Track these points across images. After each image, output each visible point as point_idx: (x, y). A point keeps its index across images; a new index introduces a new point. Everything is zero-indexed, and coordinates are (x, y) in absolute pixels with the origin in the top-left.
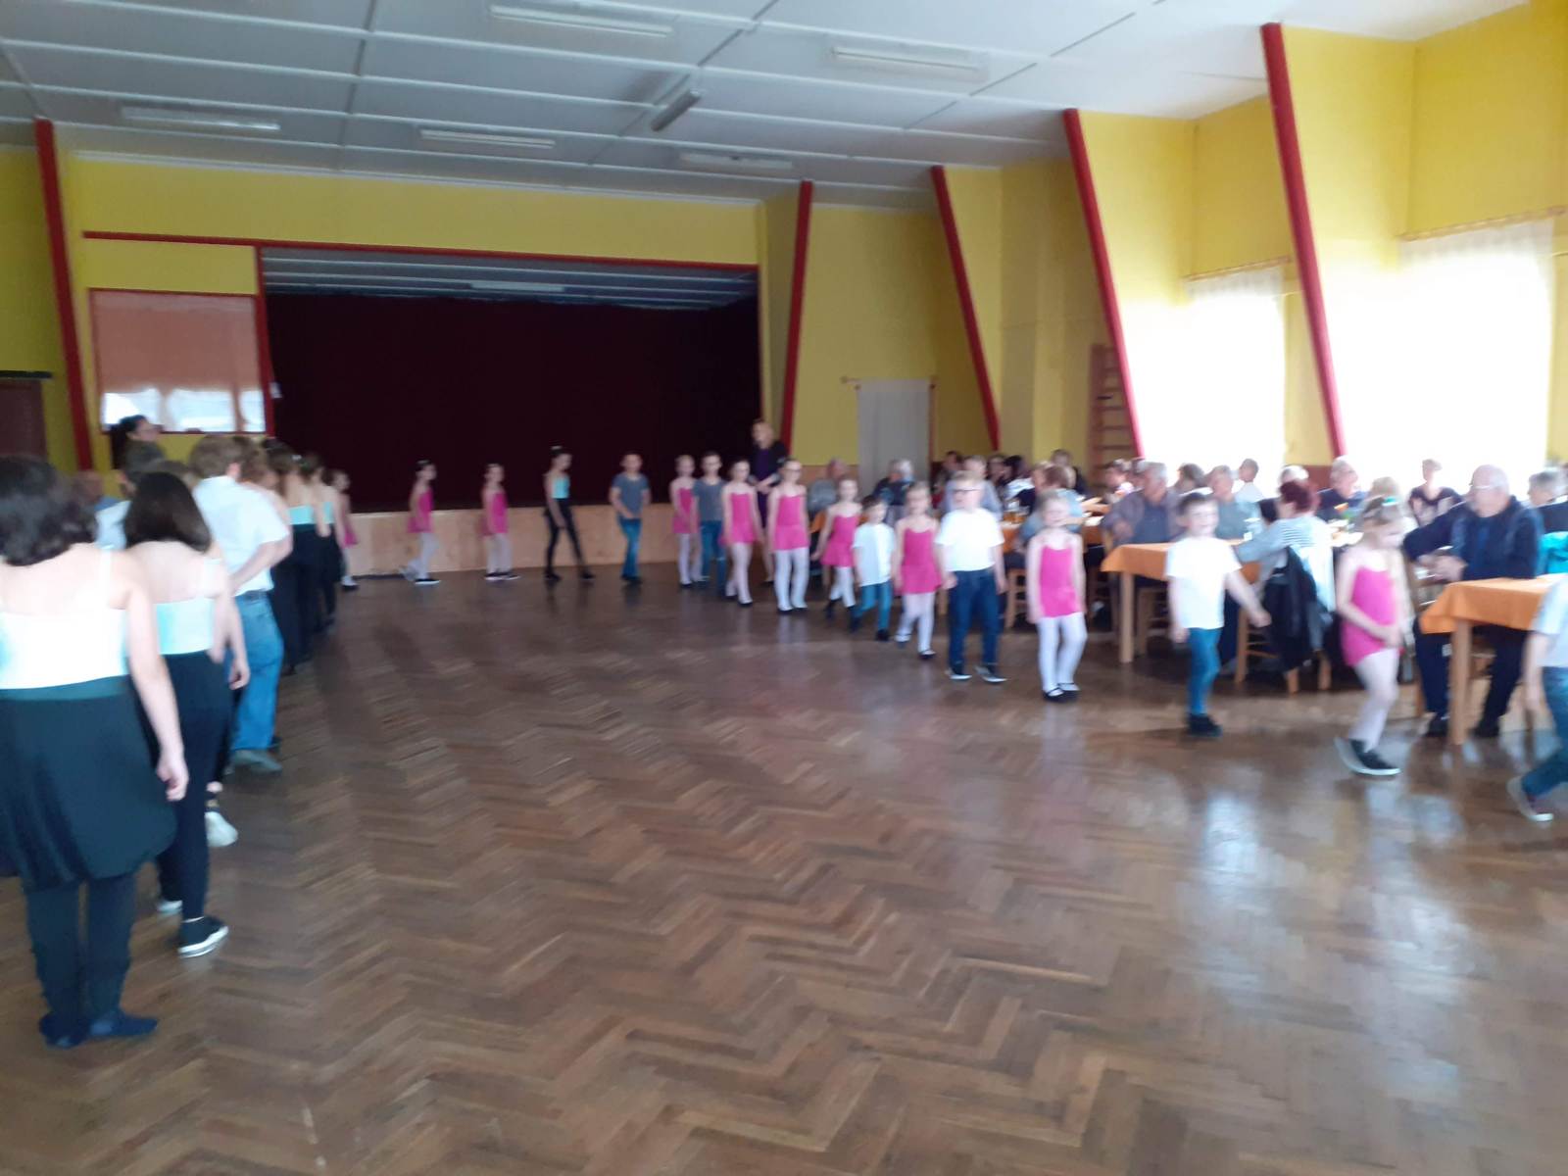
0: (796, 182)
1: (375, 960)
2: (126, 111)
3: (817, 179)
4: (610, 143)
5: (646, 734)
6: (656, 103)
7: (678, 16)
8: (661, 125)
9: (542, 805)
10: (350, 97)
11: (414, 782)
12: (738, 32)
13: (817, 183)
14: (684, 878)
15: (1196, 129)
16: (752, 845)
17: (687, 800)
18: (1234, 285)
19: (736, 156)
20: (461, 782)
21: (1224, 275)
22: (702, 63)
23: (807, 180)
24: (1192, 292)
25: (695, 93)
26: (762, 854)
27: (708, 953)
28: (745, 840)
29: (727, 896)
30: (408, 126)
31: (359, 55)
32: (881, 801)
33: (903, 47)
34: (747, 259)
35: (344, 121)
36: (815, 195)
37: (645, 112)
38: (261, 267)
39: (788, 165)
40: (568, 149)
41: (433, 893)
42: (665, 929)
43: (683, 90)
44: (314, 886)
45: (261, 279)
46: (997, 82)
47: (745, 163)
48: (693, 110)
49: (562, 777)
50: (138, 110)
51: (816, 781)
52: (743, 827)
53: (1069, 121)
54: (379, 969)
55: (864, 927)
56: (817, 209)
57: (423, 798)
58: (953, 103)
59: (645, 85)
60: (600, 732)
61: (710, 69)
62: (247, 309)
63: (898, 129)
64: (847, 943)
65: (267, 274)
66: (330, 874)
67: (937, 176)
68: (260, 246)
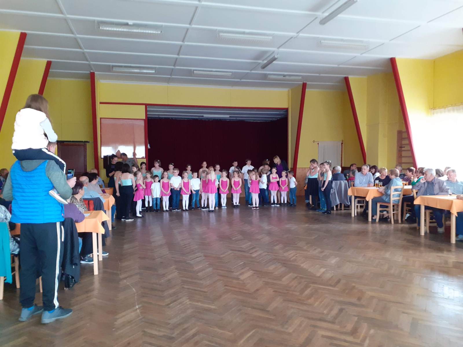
0: (302, 83)
1: (194, 335)
2: (114, 69)
3: (308, 82)
4: (248, 73)
5: (265, 255)
6: (263, 61)
7: (274, 34)
8: (264, 67)
9: (238, 279)
10: (175, 62)
11: (196, 268)
12: (292, 38)
13: (307, 83)
14: (292, 310)
15: (434, 62)
16: (313, 299)
17: (285, 280)
18: (449, 111)
19: (284, 76)
20: (210, 269)
21: (445, 108)
22: (278, 48)
23: (305, 82)
24: (433, 114)
25: (276, 57)
26: (317, 303)
27: (308, 340)
28: (310, 297)
29: (309, 318)
30: (191, 70)
31: (179, 50)
32: (354, 284)
33: (342, 40)
34: (285, 106)
35: (173, 69)
36: (307, 86)
37: (259, 63)
38: (146, 111)
39: (300, 78)
40: (235, 76)
41: (209, 310)
42: (291, 330)
43: (272, 57)
44: (171, 305)
45: (146, 115)
46: (370, 50)
47: (287, 77)
48: (274, 62)
49: (242, 269)
50: (117, 68)
51: (328, 275)
52: (308, 292)
53: (393, 61)
54: (197, 338)
55: (362, 335)
56: (307, 90)
57: (199, 274)
58: (355, 57)
59: (260, 55)
60: (251, 254)
61: (281, 49)
62: (142, 123)
63: (336, 66)
64: (358, 341)
65: (148, 113)
66: (175, 301)
67: (346, 80)
68: (146, 105)
